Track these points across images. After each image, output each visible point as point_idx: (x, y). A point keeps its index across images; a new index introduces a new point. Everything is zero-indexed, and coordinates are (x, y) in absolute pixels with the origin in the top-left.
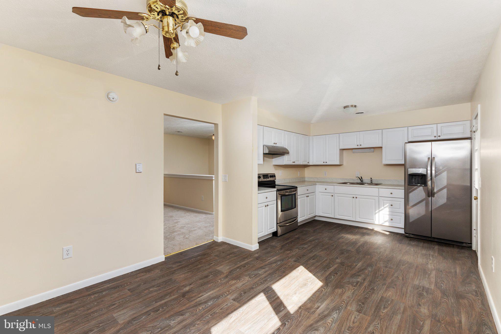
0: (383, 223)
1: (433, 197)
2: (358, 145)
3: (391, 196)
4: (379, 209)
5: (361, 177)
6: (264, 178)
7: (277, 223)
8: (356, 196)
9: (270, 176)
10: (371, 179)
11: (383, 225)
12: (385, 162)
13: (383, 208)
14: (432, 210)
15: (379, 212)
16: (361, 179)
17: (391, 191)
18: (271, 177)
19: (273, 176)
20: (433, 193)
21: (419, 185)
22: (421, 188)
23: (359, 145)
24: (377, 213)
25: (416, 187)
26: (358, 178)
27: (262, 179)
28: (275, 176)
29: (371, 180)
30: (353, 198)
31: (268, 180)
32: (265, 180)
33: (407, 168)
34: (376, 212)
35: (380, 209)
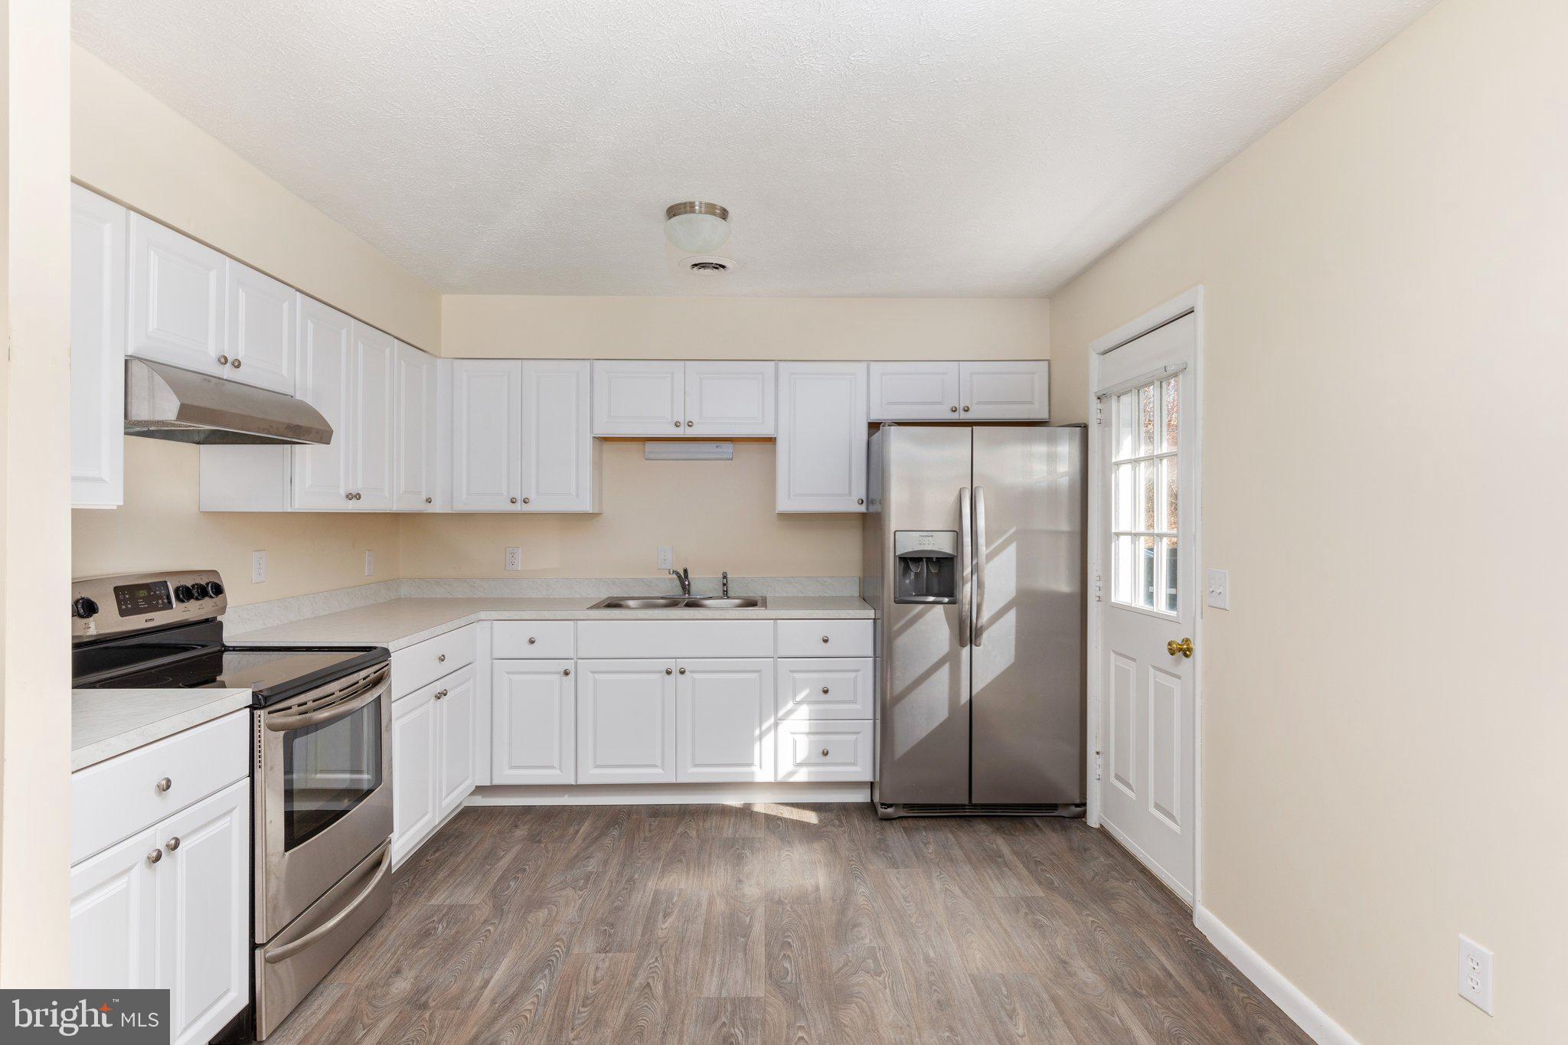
0: (792, 774)
1: (976, 645)
2: (677, 425)
3: (824, 649)
4: (776, 710)
5: (686, 571)
6: (123, 613)
7: (253, 947)
8: (683, 663)
9: (177, 591)
10: (725, 577)
11: (792, 780)
12: (785, 505)
13: (790, 705)
14: (973, 694)
15: (776, 725)
16: (683, 578)
17: (822, 628)
18: (185, 594)
19: (210, 589)
20: (978, 627)
21: (931, 599)
22: (939, 608)
23: (682, 421)
24: (769, 729)
25: (921, 607)
26: (675, 576)
27: (109, 621)
28: (218, 590)
29: (724, 585)
30: (669, 673)
31: (160, 618)
32: (137, 622)
33: (893, 530)
34: (765, 726)
35: (781, 713)
